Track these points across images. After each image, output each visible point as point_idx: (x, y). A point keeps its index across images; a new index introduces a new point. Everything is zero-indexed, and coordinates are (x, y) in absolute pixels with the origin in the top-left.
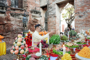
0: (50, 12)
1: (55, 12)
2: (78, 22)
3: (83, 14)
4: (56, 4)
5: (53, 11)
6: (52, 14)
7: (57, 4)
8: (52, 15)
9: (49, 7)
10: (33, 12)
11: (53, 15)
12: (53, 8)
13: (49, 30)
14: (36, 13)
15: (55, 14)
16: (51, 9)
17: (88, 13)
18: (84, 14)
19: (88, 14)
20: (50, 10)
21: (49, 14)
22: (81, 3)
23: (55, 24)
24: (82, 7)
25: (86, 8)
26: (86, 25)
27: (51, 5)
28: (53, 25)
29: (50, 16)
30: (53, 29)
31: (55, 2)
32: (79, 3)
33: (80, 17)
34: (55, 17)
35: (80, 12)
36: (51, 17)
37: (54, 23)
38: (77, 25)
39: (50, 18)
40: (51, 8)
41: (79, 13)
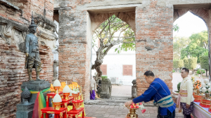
0: (68, 28)
1: (85, 31)
2: (143, 60)
3: (153, 44)
4: (87, 13)
5: (77, 28)
6: (75, 34)
7: (89, 11)
8: (73, 37)
9: (66, 16)
10: (41, 23)
11: (76, 37)
12: (77, 20)
13: (65, 76)
14: (46, 28)
15: (85, 36)
16: (73, 22)
17: (164, 43)
18: (157, 43)
19: (163, 46)
20: (69, 25)
21: (66, 33)
22: (149, 21)
23: (84, 62)
24: (151, 29)
25: (159, 32)
26: (161, 66)
27: (72, 11)
28: (77, 63)
29: (67, 40)
30: (76, 73)
31: (86, 8)
32: (146, 20)
33: (149, 50)
34: (85, 43)
35: (147, 38)
36: (70, 43)
37: (81, 59)
38: (141, 67)
39: (67, 45)
40: (73, 19)
41: (145, 41)
